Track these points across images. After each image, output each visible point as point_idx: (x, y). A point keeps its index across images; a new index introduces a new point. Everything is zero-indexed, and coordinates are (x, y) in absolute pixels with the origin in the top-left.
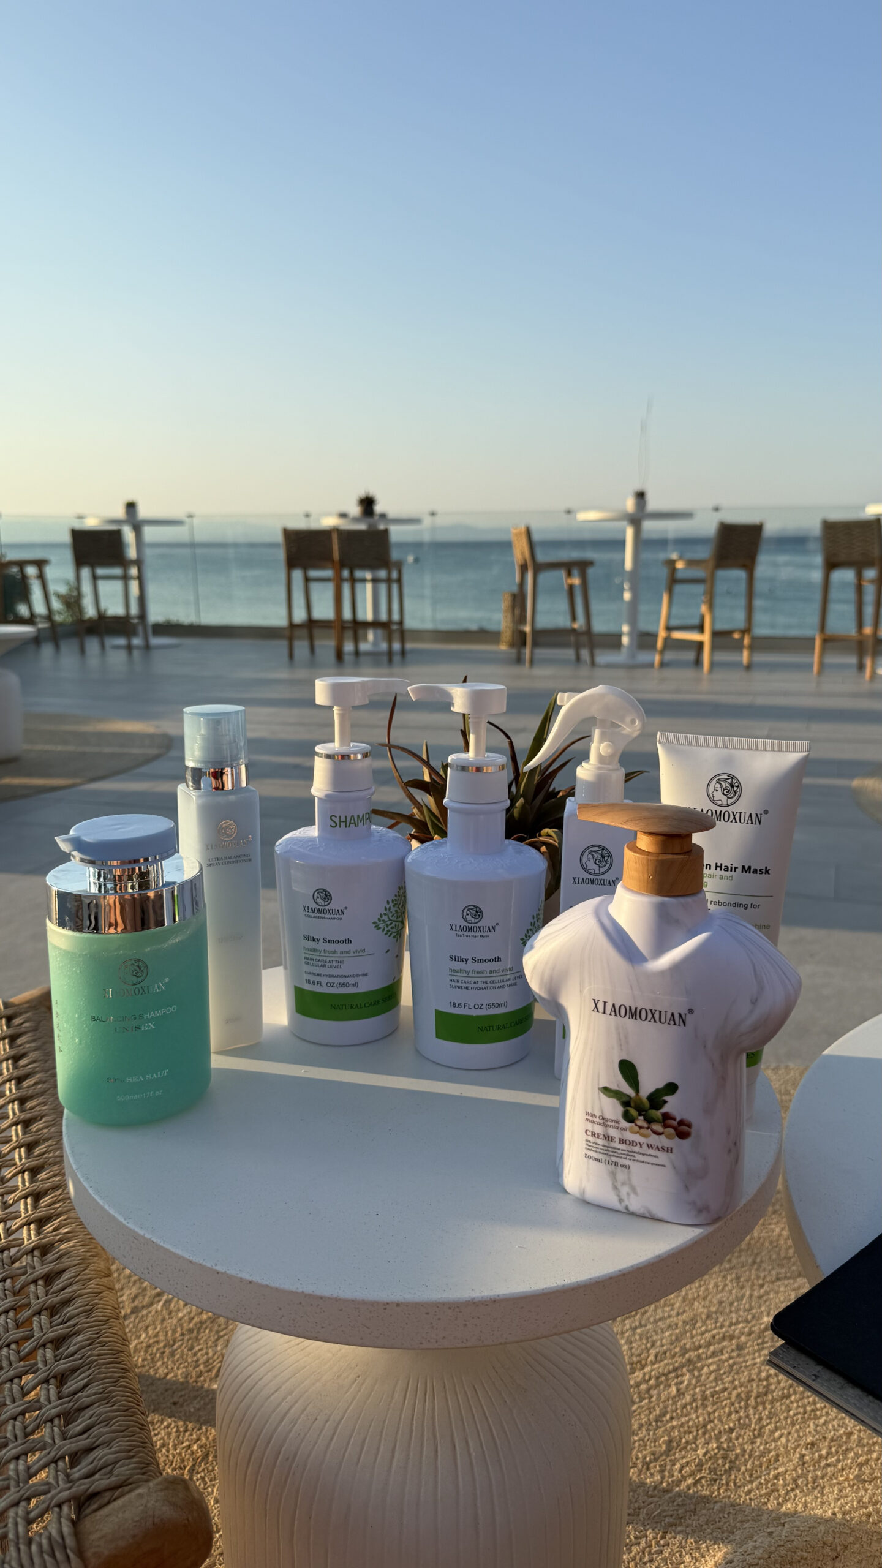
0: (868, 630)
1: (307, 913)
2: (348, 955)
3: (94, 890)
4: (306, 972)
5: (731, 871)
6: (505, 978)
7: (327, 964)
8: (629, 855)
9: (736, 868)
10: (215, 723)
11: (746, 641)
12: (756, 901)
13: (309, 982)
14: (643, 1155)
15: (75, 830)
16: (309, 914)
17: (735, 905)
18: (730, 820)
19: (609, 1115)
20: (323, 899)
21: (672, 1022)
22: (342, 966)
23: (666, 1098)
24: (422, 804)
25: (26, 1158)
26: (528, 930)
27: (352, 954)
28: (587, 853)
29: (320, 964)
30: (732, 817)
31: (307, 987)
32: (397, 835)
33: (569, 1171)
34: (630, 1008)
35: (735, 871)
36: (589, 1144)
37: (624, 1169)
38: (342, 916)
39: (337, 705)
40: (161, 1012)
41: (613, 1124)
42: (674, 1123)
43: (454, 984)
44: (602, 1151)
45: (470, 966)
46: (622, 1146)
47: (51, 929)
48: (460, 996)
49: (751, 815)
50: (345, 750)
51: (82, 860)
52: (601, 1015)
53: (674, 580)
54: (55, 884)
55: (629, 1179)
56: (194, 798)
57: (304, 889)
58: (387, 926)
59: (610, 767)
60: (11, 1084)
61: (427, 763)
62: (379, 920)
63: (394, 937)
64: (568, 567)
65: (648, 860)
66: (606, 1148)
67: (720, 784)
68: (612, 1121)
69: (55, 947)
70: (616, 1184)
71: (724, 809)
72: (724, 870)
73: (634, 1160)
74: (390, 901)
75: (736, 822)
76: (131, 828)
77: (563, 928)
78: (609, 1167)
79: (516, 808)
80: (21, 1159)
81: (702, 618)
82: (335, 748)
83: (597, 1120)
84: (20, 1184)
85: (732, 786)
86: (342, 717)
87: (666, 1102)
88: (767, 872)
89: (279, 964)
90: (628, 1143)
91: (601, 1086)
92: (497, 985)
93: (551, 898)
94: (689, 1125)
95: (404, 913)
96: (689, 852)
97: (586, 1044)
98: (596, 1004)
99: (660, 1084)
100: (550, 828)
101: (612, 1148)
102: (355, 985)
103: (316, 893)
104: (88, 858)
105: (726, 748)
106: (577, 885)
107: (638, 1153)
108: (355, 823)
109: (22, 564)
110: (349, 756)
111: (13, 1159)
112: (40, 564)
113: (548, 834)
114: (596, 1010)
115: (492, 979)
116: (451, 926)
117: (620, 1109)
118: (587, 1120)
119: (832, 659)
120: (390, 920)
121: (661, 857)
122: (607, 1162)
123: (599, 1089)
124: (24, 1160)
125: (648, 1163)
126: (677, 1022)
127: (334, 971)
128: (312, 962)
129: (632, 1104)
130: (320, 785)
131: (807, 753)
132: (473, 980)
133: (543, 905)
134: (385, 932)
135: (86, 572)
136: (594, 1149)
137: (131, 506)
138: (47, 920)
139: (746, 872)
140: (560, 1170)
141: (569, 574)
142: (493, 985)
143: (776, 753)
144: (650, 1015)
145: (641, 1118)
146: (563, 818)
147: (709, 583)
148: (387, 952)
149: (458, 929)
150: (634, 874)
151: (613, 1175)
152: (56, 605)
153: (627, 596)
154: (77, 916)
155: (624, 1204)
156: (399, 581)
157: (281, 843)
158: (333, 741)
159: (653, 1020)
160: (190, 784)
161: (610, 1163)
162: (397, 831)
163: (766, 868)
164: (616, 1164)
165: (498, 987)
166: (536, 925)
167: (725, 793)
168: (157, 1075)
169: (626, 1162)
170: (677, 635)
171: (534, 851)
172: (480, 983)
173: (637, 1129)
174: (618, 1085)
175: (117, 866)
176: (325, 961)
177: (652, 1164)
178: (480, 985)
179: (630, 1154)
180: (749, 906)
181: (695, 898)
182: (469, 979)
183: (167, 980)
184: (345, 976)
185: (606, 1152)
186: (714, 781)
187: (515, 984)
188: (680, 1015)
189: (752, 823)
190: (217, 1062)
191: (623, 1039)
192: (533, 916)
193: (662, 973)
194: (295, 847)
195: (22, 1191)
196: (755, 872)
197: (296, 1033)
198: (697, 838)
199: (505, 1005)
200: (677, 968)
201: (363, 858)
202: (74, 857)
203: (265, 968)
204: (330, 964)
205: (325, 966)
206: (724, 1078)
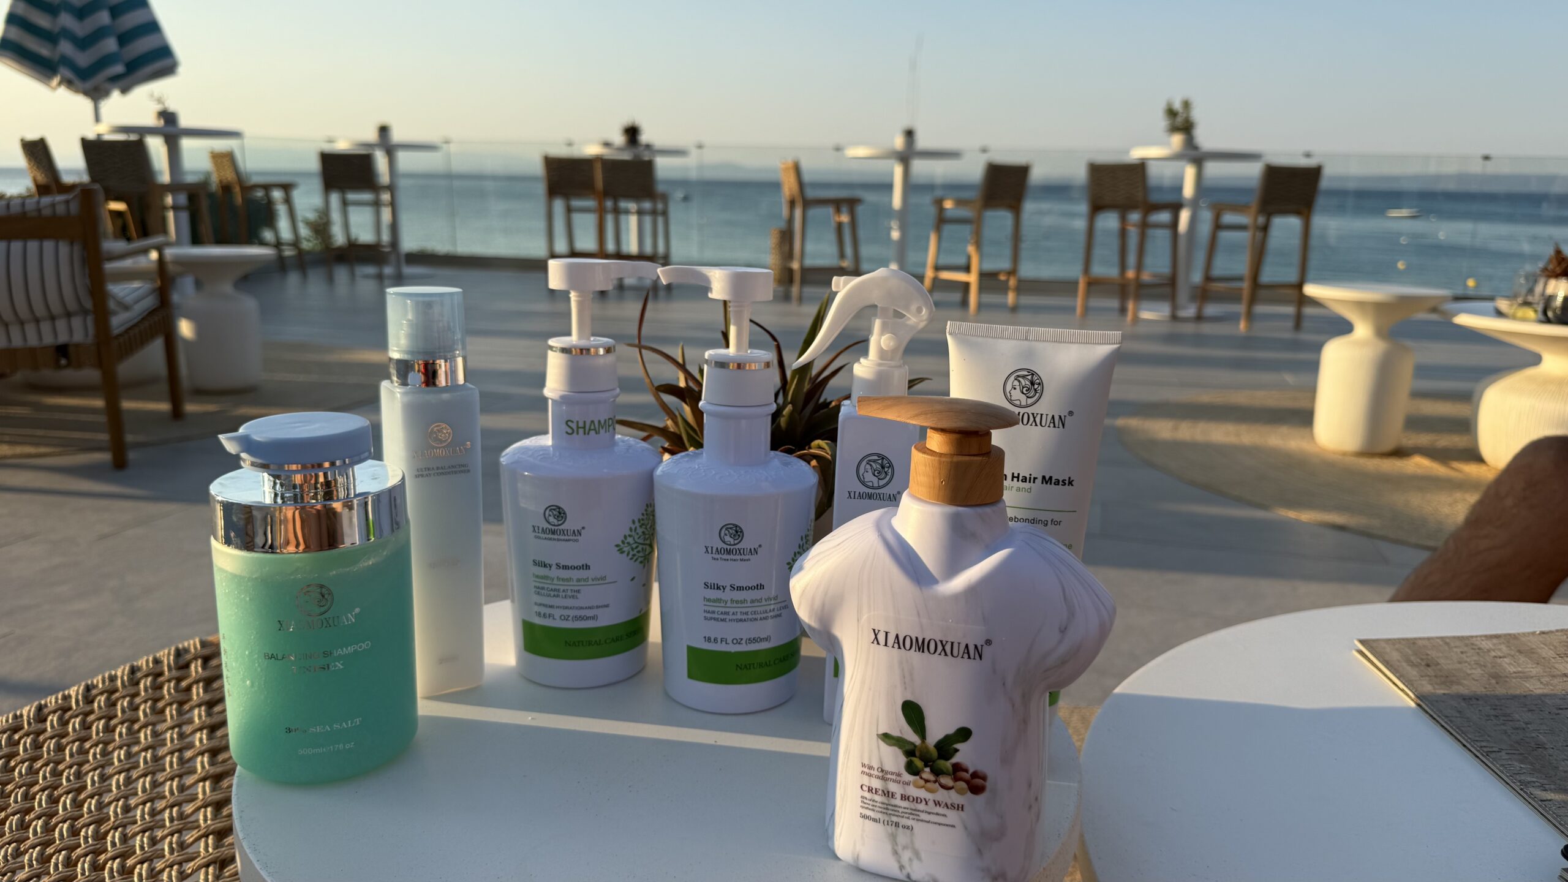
0: (1131, 274)
1: (538, 535)
2: (585, 583)
3: (268, 500)
4: (536, 604)
5: (1030, 482)
6: (768, 608)
7: (561, 594)
8: (917, 457)
9: (1035, 478)
10: (425, 305)
11: (1012, 282)
12: (1057, 517)
13: (539, 614)
14: (929, 813)
15: (245, 429)
16: (539, 535)
17: (1033, 521)
18: (1030, 423)
19: (889, 767)
20: (557, 517)
21: (966, 656)
22: (578, 595)
23: (958, 746)
24: (677, 413)
25: (212, 820)
26: (795, 553)
27: (590, 582)
28: (864, 463)
29: (552, 593)
30: (1032, 419)
31: (537, 621)
32: (649, 447)
33: (841, 834)
34: (917, 638)
35: (1034, 482)
36: (865, 801)
37: (906, 830)
38: (579, 538)
39: (574, 289)
40: (351, 649)
41: (894, 777)
42: (967, 776)
43: (709, 615)
44: (880, 810)
45: (728, 595)
46: (905, 804)
47: (217, 550)
48: (716, 629)
49: (1053, 417)
50: (583, 343)
51: (253, 464)
52: (882, 647)
53: (942, 220)
54: (219, 493)
55: (912, 842)
56: (399, 395)
57: (534, 506)
58: (633, 549)
59: (893, 363)
60: (202, 734)
61: (682, 367)
62: (623, 542)
63: (641, 562)
64: (837, 204)
65: (940, 463)
66: (885, 806)
67: (1019, 381)
68: (892, 774)
69: (221, 570)
70: (896, 848)
71: (1022, 411)
72: (1022, 481)
73: (918, 820)
74: (637, 521)
75: (1036, 425)
76: (313, 427)
77: (838, 545)
78: (889, 828)
79: (784, 416)
80: (205, 820)
81: (969, 258)
82: (572, 341)
83: (875, 773)
84: (202, 850)
85: (1032, 383)
86: (580, 304)
87: (957, 750)
88: (1070, 483)
89: (505, 598)
90: (911, 799)
91: (881, 732)
92: (758, 616)
93: (823, 516)
94: (984, 778)
95: (653, 534)
96: (987, 454)
97: (863, 682)
98: (876, 635)
99: (951, 730)
100: (823, 440)
101: (892, 806)
102: (594, 618)
103: (548, 510)
104: (259, 461)
105: (1026, 339)
106: (853, 500)
107: (923, 812)
108: (595, 429)
109: (267, 187)
110: (588, 350)
111: (197, 821)
112: (287, 188)
113: (820, 446)
114: (876, 642)
115: (754, 609)
116: (707, 548)
117: (902, 760)
118: (863, 772)
119: (1095, 302)
120: (636, 542)
121: (956, 459)
122: (886, 823)
123: (877, 735)
124: (209, 822)
125: (935, 823)
126: (972, 655)
127: (569, 602)
128: (543, 591)
129: (917, 754)
130: (554, 385)
131: (1118, 346)
132: (731, 611)
133: (813, 524)
134: (630, 556)
135: (335, 198)
136: (870, 807)
137: (384, 130)
138: (212, 538)
139: (1047, 483)
140: (830, 832)
141: (838, 211)
142: (754, 616)
143: (1082, 345)
144: (940, 648)
145: (927, 770)
146: (837, 428)
147: (976, 224)
148: (633, 579)
149: (714, 552)
150: (923, 479)
151: (893, 838)
152: (304, 231)
153: (895, 235)
154: (247, 534)
155: (905, 872)
156: (665, 213)
157: (509, 454)
158: (569, 334)
159: (943, 653)
160: (395, 379)
161: (890, 823)
162: (650, 444)
163: (1070, 478)
164: (897, 825)
165: (761, 619)
166: (804, 548)
167: (1025, 392)
168: (347, 724)
169: (909, 823)
170: (946, 275)
171: (803, 463)
172: (739, 614)
173: (922, 782)
174: (900, 731)
175: (297, 472)
176: (559, 590)
177: (940, 824)
178: (739, 616)
179: (913, 812)
180: (1049, 523)
181: (994, 508)
182: (727, 610)
183: (357, 610)
184: (582, 608)
185: (885, 811)
186: (1012, 378)
187: (779, 616)
188: (976, 647)
189: (1054, 427)
190: (425, 708)
191: (907, 677)
192: (802, 538)
193: (956, 597)
194: (524, 456)
195: (204, 858)
196: (1057, 483)
197: (524, 674)
198: (998, 438)
199: (767, 639)
200: (973, 591)
201: (605, 470)
202: (244, 460)
203: (487, 602)
204: (564, 594)
205: (558, 596)
206: (1025, 721)
